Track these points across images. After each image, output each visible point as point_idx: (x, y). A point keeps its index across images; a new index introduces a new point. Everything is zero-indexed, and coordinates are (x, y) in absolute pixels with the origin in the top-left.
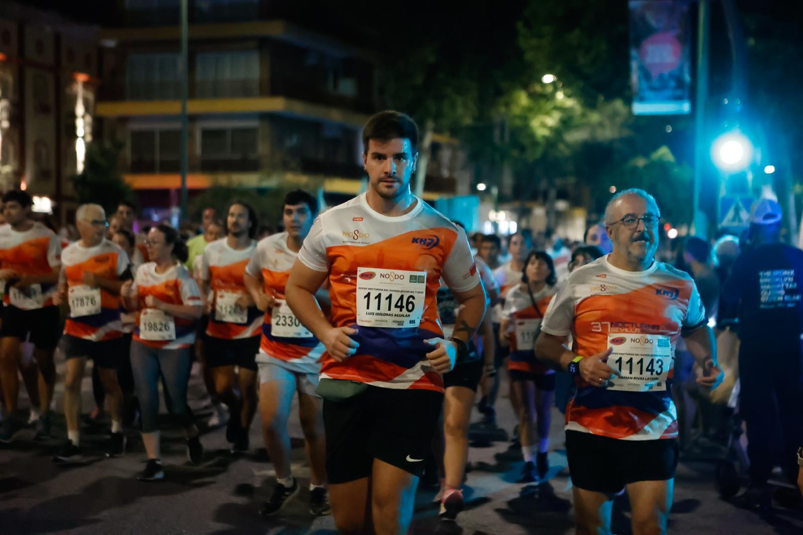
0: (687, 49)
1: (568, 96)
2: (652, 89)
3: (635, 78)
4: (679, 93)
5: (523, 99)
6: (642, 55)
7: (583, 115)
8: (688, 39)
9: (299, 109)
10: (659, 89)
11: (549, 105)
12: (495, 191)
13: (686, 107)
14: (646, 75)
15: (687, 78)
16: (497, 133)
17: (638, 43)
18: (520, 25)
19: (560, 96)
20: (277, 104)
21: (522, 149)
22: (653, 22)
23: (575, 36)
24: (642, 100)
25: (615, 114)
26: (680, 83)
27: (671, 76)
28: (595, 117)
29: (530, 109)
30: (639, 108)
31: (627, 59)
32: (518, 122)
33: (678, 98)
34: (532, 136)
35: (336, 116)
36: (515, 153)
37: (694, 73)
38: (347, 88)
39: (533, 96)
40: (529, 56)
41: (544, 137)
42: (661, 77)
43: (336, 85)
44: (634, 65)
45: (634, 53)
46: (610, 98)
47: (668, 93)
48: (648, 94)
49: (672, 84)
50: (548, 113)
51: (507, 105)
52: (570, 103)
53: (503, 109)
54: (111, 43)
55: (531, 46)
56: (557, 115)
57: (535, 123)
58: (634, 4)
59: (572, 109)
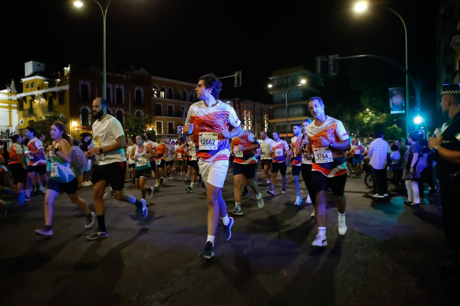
0: (404, 98)
1: (372, 113)
3: (391, 105)
4: (402, 108)
5: (361, 115)
6: (392, 101)
7: (376, 117)
8: (404, 96)
10: (397, 108)
11: (368, 115)
12: (355, 135)
13: (404, 112)
14: (394, 104)
15: (404, 105)
16: (356, 122)
17: (391, 97)
18: (361, 97)
19: (370, 113)
21: (362, 126)
22: (395, 92)
23: (374, 99)
24: (393, 110)
25: (383, 117)
26: (402, 106)
27: (400, 105)
28: (378, 118)
29: (363, 117)
30: (392, 112)
31: (389, 102)
32: (360, 120)
33: (402, 110)
34: (364, 122)
36: (360, 127)
37: (405, 104)
39: (363, 114)
40: (363, 104)
41: (366, 122)
42: (397, 105)
44: (391, 103)
45: (390, 100)
46: (383, 112)
47: (399, 109)
48: (395, 109)
49: (400, 106)
50: (367, 117)
51: (358, 116)
53: (357, 117)
54: (271, 108)
55: (364, 101)
56: (369, 118)
57: (364, 120)
58: (390, 89)
59: (373, 116)
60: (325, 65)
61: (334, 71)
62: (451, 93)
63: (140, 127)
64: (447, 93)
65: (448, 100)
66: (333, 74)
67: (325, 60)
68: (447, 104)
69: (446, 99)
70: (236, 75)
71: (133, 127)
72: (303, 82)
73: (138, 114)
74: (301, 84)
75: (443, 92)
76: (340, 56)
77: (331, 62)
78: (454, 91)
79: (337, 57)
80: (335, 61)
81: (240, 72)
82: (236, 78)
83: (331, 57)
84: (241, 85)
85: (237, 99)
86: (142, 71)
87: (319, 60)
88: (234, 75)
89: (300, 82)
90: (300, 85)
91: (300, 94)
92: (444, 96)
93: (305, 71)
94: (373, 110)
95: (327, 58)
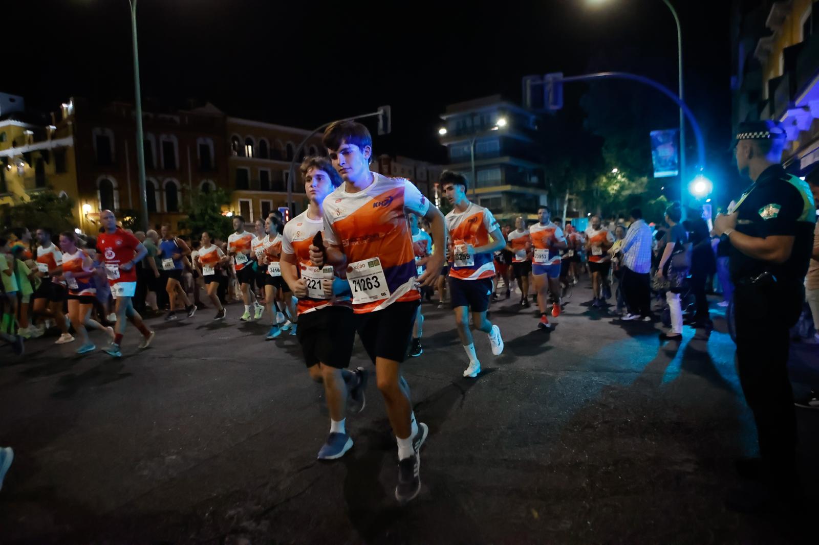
0: (676, 149)
1: (623, 177)
2: (662, 166)
3: (654, 162)
4: (673, 167)
5: (604, 180)
6: (657, 153)
7: (629, 184)
8: (676, 145)
9: (516, 189)
10: (665, 167)
11: (615, 181)
13: (676, 173)
14: (659, 161)
15: (676, 161)
16: (595, 193)
17: (655, 148)
18: (603, 148)
19: (619, 177)
20: (508, 188)
21: (605, 199)
22: (660, 139)
23: (626, 151)
24: (658, 171)
25: (642, 183)
26: (673, 163)
27: (670, 161)
28: (633, 185)
29: (607, 183)
30: (657, 175)
31: (651, 156)
32: (603, 189)
33: (673, 169)
34: (609, 193)
35: (531, 191)
36: (602, 201)
37: (679, 159)
38: (534, 180)
39: (606, 178)
40: (607, 160)
41: (613, 194)
42: (666, 160)
43: (530, 179)
44: (654, 157)
45: (653, 153)
46: (642, 174)
47: (668, 168)
48: (662, 168)
49: (670, 164)
50: (614, 185)
51: (598, 182)
52: (623, 180)
53: (596, 184)
55: (608, 157)
56: (618, 185)
57: (609, 189)
58: (653, 133)
59: (624, 182)
60: (539, 92)
61: (555, 103)
62: (753, 137)
63: (209, 211)
64: (746, 137)
65: (748, 149)
66: (553, 108)
67: (539, 82)
68: (747, 155)
69: (744, 148)
70: (380, 112)
71: (197, 211)
72: (502, 123)
73: (206, 188)
74: (498, 126)
75: (739, 136)
76: (565, 76)
77: (549, 88)
78: (758, 133)
79: (560, 76)
80: (556, 84)
81: (388, 108)
82: (381, 118)
83: (549, 77)
84: (389, 130)
85: (384, 156)
86: (210, 109)
87: (528, 82)
88: (376, 111)
89: (496, 123)
90: (496, 128)
91: (497, 145)
92: (740, 142)
93: (504, 104)
94: (625, 170)
95: (542, 78)
